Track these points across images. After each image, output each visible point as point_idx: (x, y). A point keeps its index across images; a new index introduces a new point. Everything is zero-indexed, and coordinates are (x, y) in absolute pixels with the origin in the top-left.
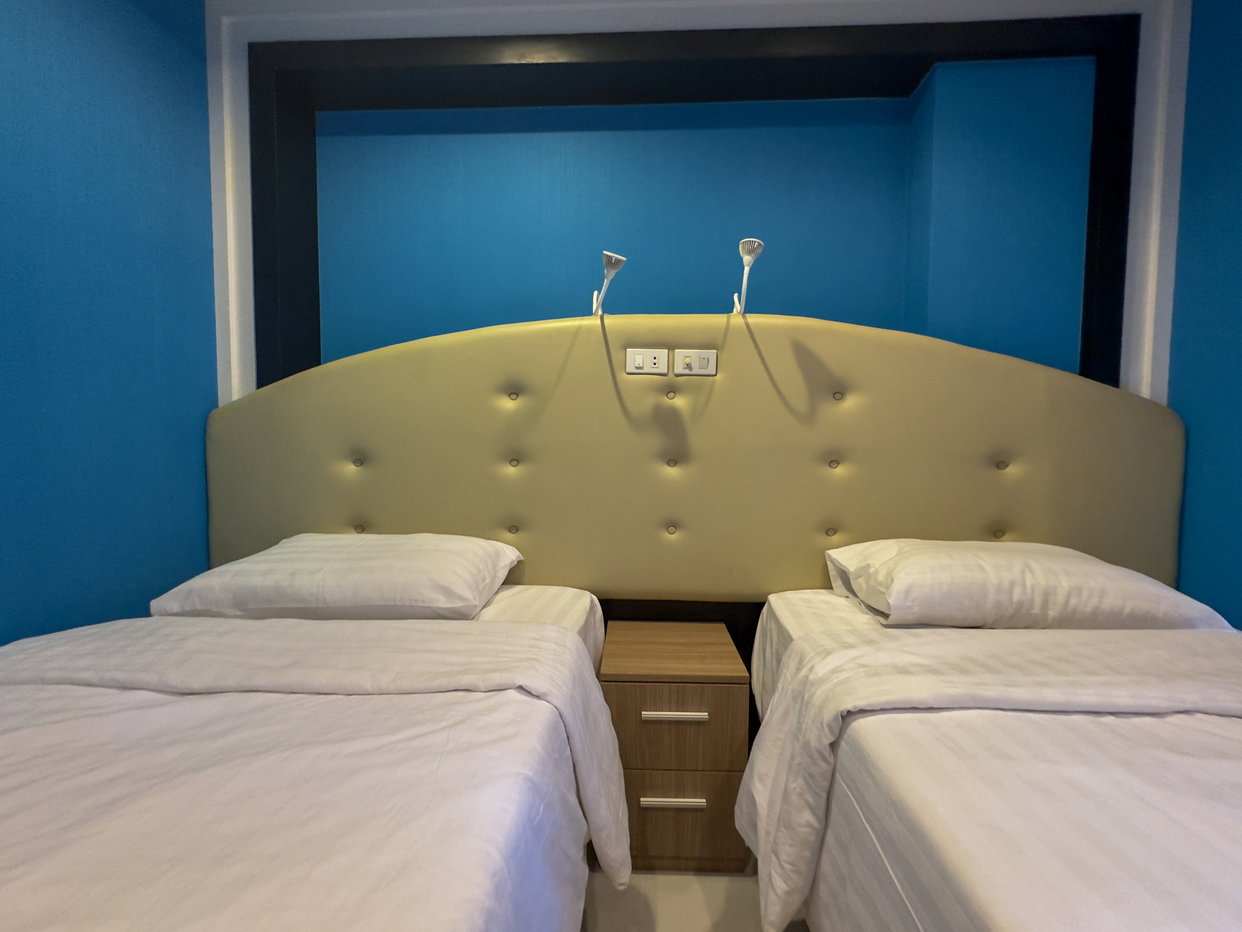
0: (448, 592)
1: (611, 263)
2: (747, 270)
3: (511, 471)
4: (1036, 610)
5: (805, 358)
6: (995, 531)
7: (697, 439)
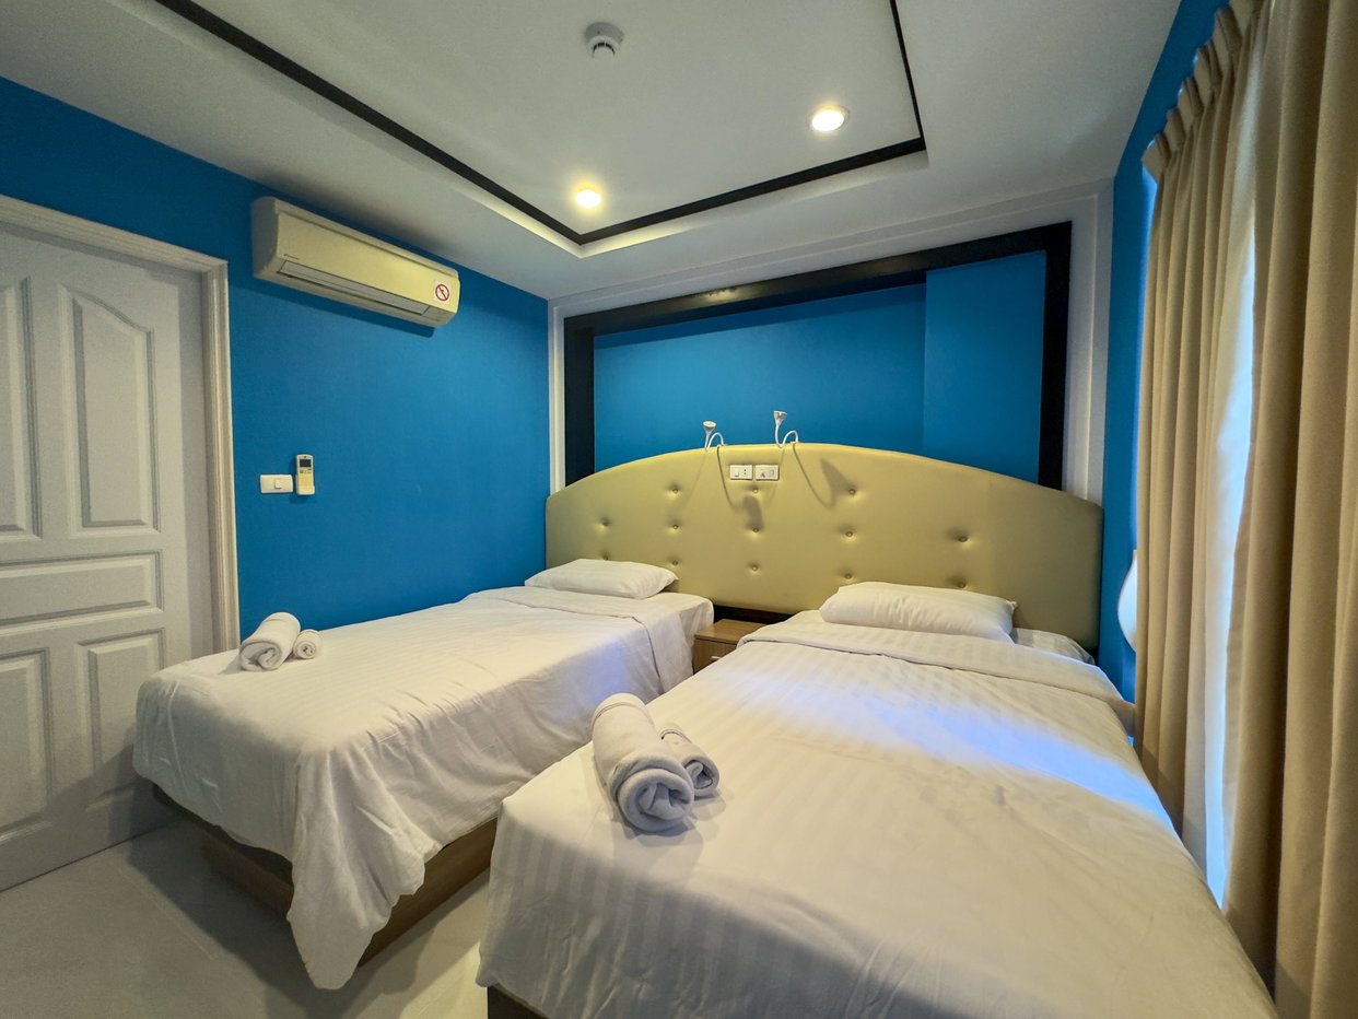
0: (627, 587)
1: (709, 429)
2: (777, 427)
3: (673, 531)
4: (901, 621)
5: (828, 468)
6: (958, 582)
7: (768, 516)
